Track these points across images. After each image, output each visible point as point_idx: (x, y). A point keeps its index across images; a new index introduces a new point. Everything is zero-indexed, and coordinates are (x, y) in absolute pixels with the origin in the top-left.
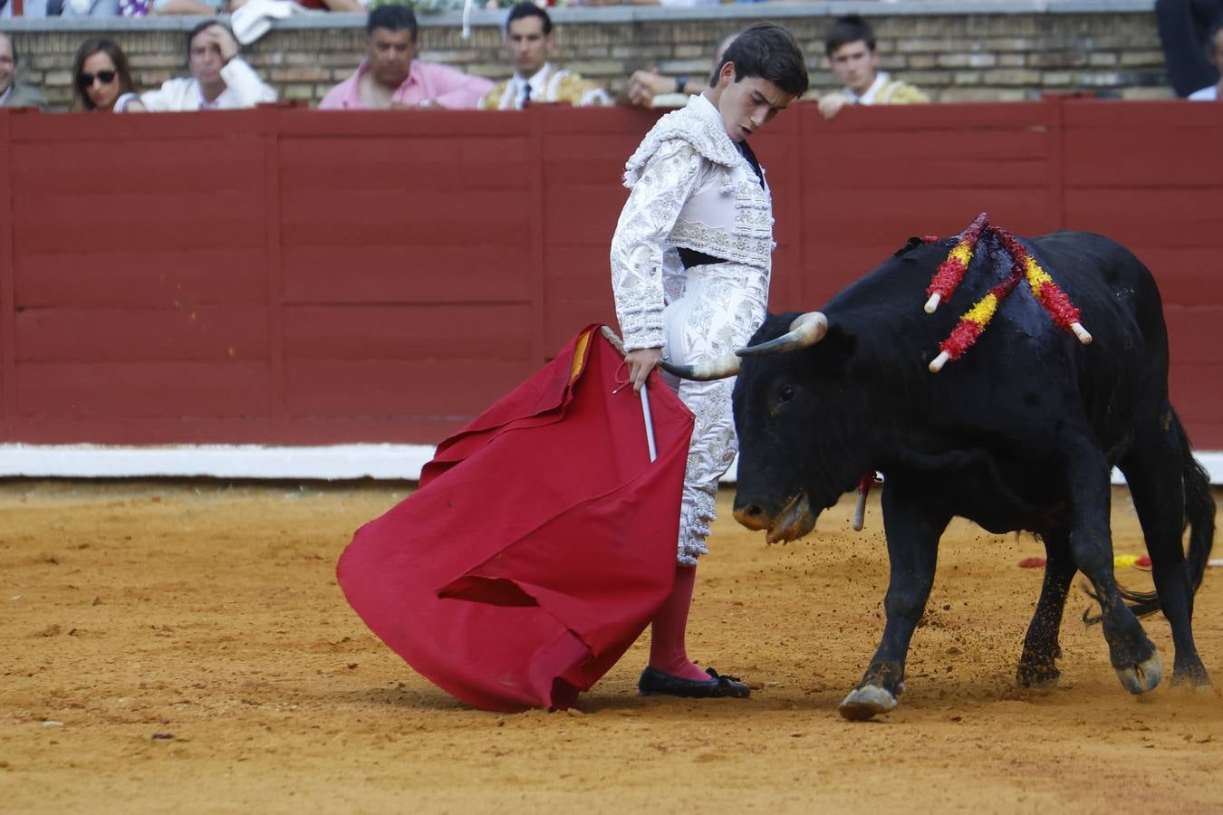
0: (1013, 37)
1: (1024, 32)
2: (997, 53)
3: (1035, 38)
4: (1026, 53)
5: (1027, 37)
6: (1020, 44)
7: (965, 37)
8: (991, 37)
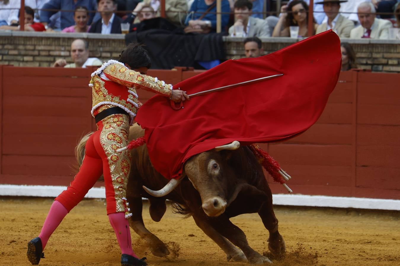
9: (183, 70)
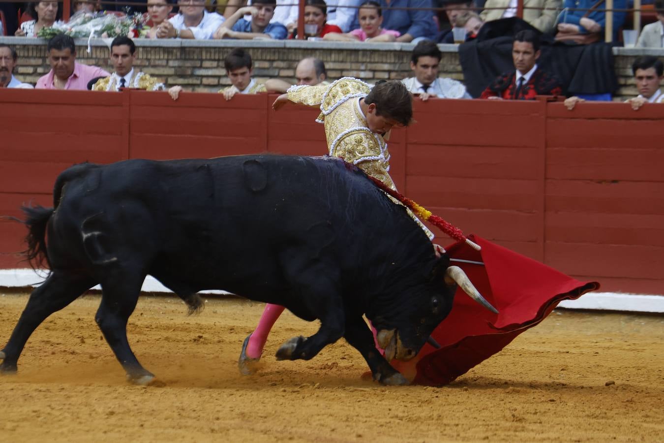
0: (382, 63)
1: (389, 61)
2: (374, 71)
3: (394, 63)
4: (389, 71)
5: (390, 63)
6: (386, 67)
7: (357, 62)
8: (370, 62)
9: (549, 101)
